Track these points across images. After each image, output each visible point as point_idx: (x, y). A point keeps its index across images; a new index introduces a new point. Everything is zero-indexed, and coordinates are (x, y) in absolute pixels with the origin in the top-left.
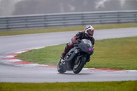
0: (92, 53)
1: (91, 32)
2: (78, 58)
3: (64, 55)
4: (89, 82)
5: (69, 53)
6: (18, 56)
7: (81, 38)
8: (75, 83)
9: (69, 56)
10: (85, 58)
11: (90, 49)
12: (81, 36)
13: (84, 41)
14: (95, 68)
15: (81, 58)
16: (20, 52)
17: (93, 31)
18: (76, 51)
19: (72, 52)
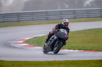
0: (67, 39)
1: (67, 24)
2: (57, 42)
3: (47, 40)
4: (79, 61)
5: (51, 39)
6: (26, 42)
7: (59, 28)
8: (69, 61)
9: (51, 41)
10: (62, 43)
11: (65, 36)
12: (60, 27)
13: (62, 30)
14: (84, 50)
15: (59, 43)
16: (28, 39)
17: (68, 23)
18: (56, 38)
19: (53, 38)
